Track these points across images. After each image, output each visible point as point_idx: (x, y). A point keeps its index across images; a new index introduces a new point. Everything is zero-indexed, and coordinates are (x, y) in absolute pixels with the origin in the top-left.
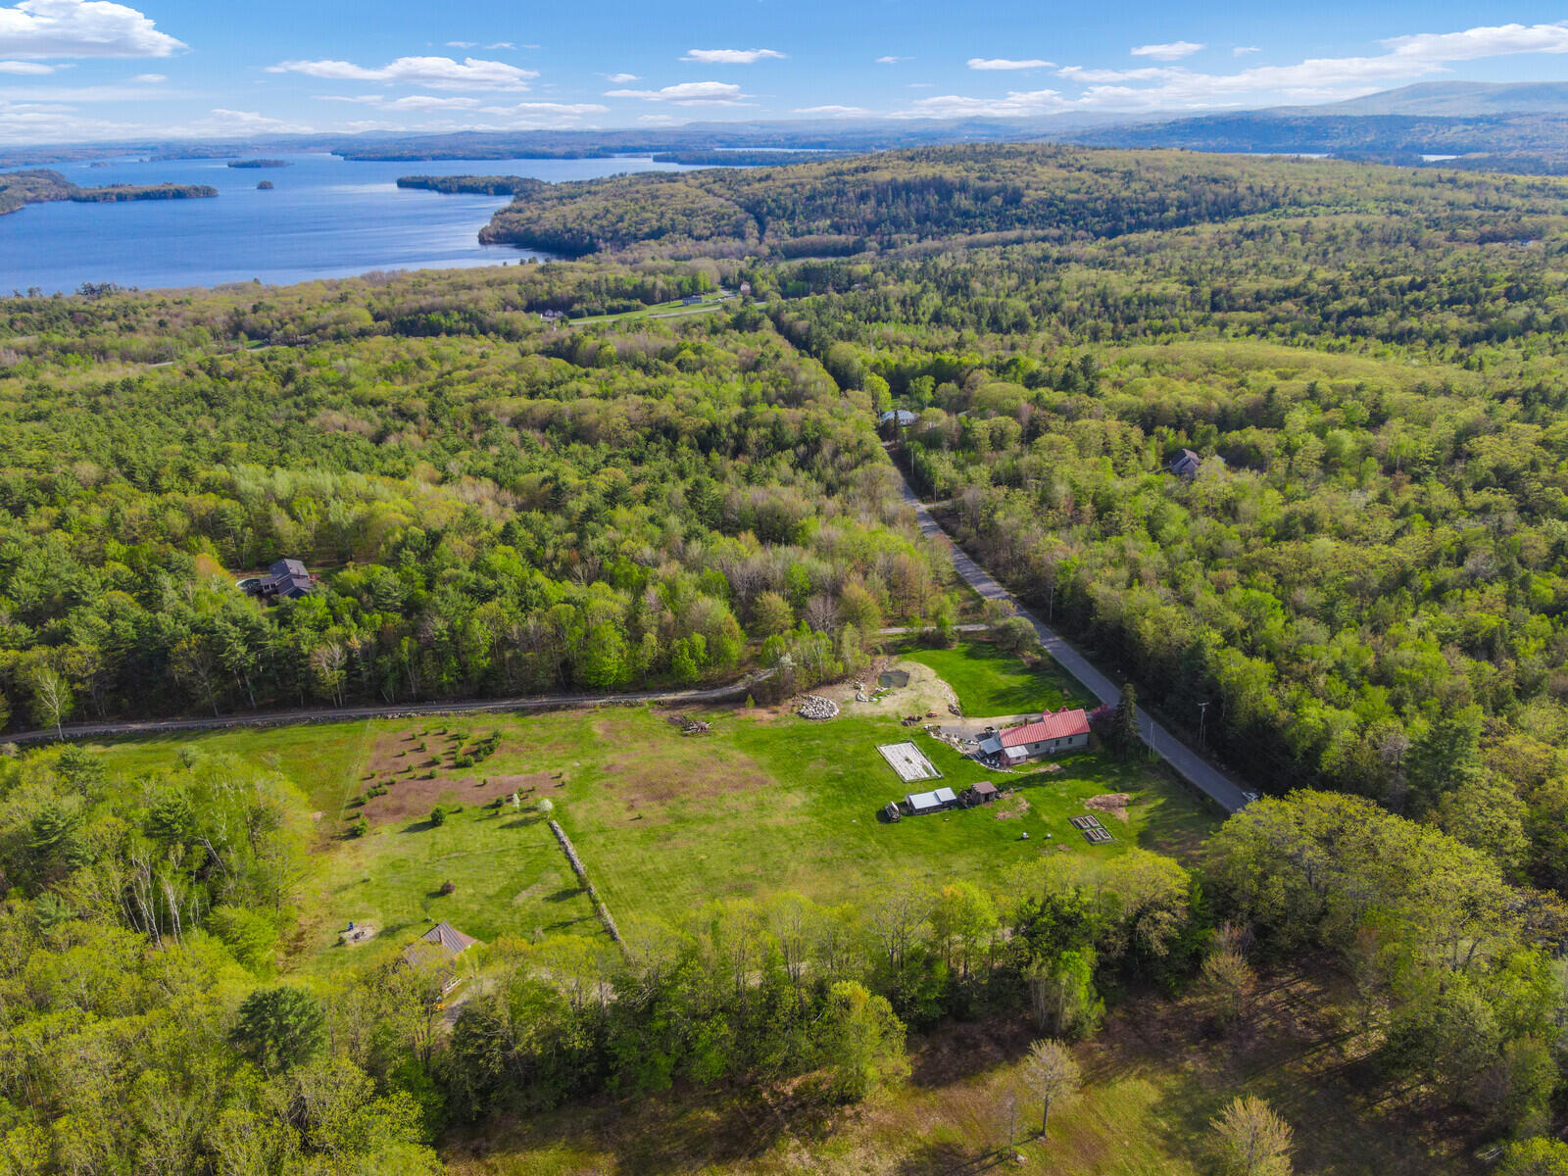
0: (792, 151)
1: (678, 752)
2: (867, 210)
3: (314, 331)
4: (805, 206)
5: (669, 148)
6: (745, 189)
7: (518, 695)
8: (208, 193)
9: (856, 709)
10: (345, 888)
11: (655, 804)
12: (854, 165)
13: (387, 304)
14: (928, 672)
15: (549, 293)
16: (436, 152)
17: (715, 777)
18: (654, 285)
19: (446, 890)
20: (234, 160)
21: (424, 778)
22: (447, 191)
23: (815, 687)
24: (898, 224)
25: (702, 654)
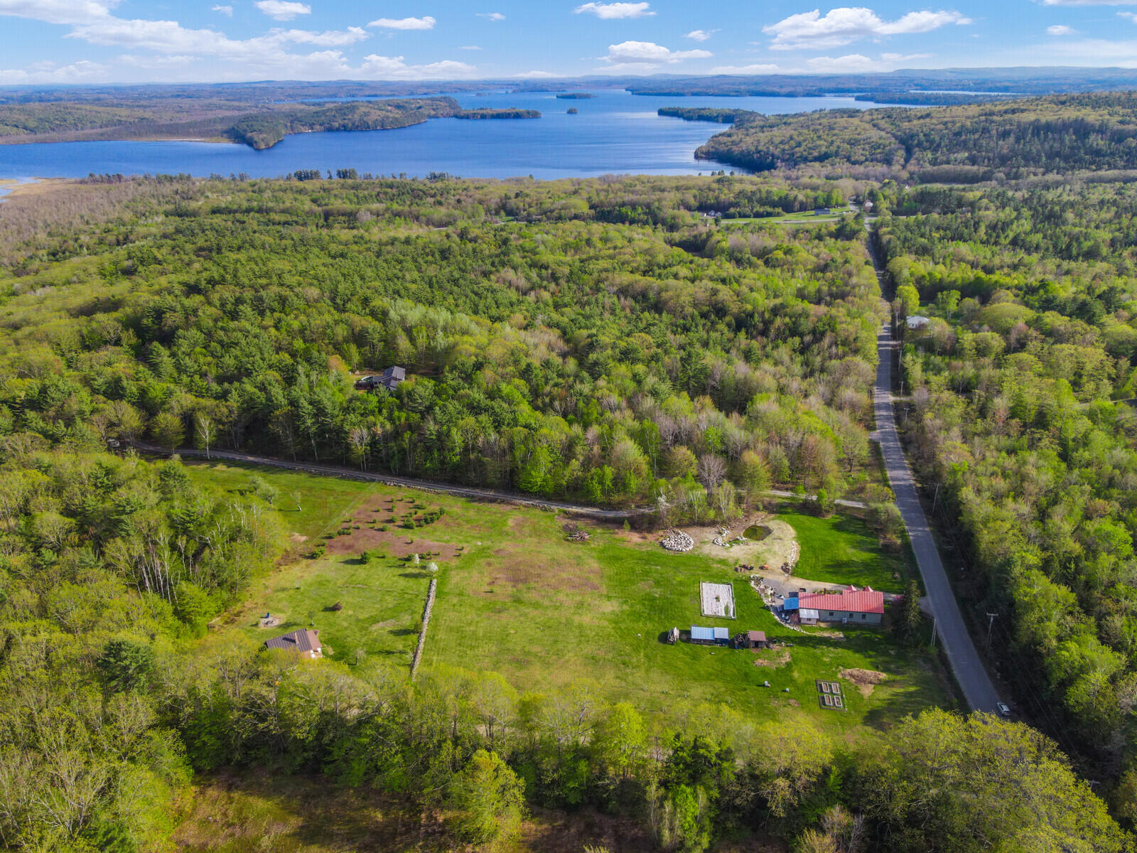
0: (973, 94)
1: (555, 549)
2: (1005, 146)
3: (545, 213)
4: (951, 141)
5: (872, 90)
6: (906, 125)
7: (476, 486)
8: (535, 115)
9: (708, 550)
10: (283, 590)
11: (509, 584)
12: (1006, 107)
13: (602, 197)
14: (790, 531)
15: (717, 198)
16: (696, 90)
17: (564, 575)
18: (796, 197)
19: (335, 608)
20: (560, 93)
21: (379, 530)
22: (689, 119)
23: (688, 525)
24: (1029, 159)
25: (608, 483)
